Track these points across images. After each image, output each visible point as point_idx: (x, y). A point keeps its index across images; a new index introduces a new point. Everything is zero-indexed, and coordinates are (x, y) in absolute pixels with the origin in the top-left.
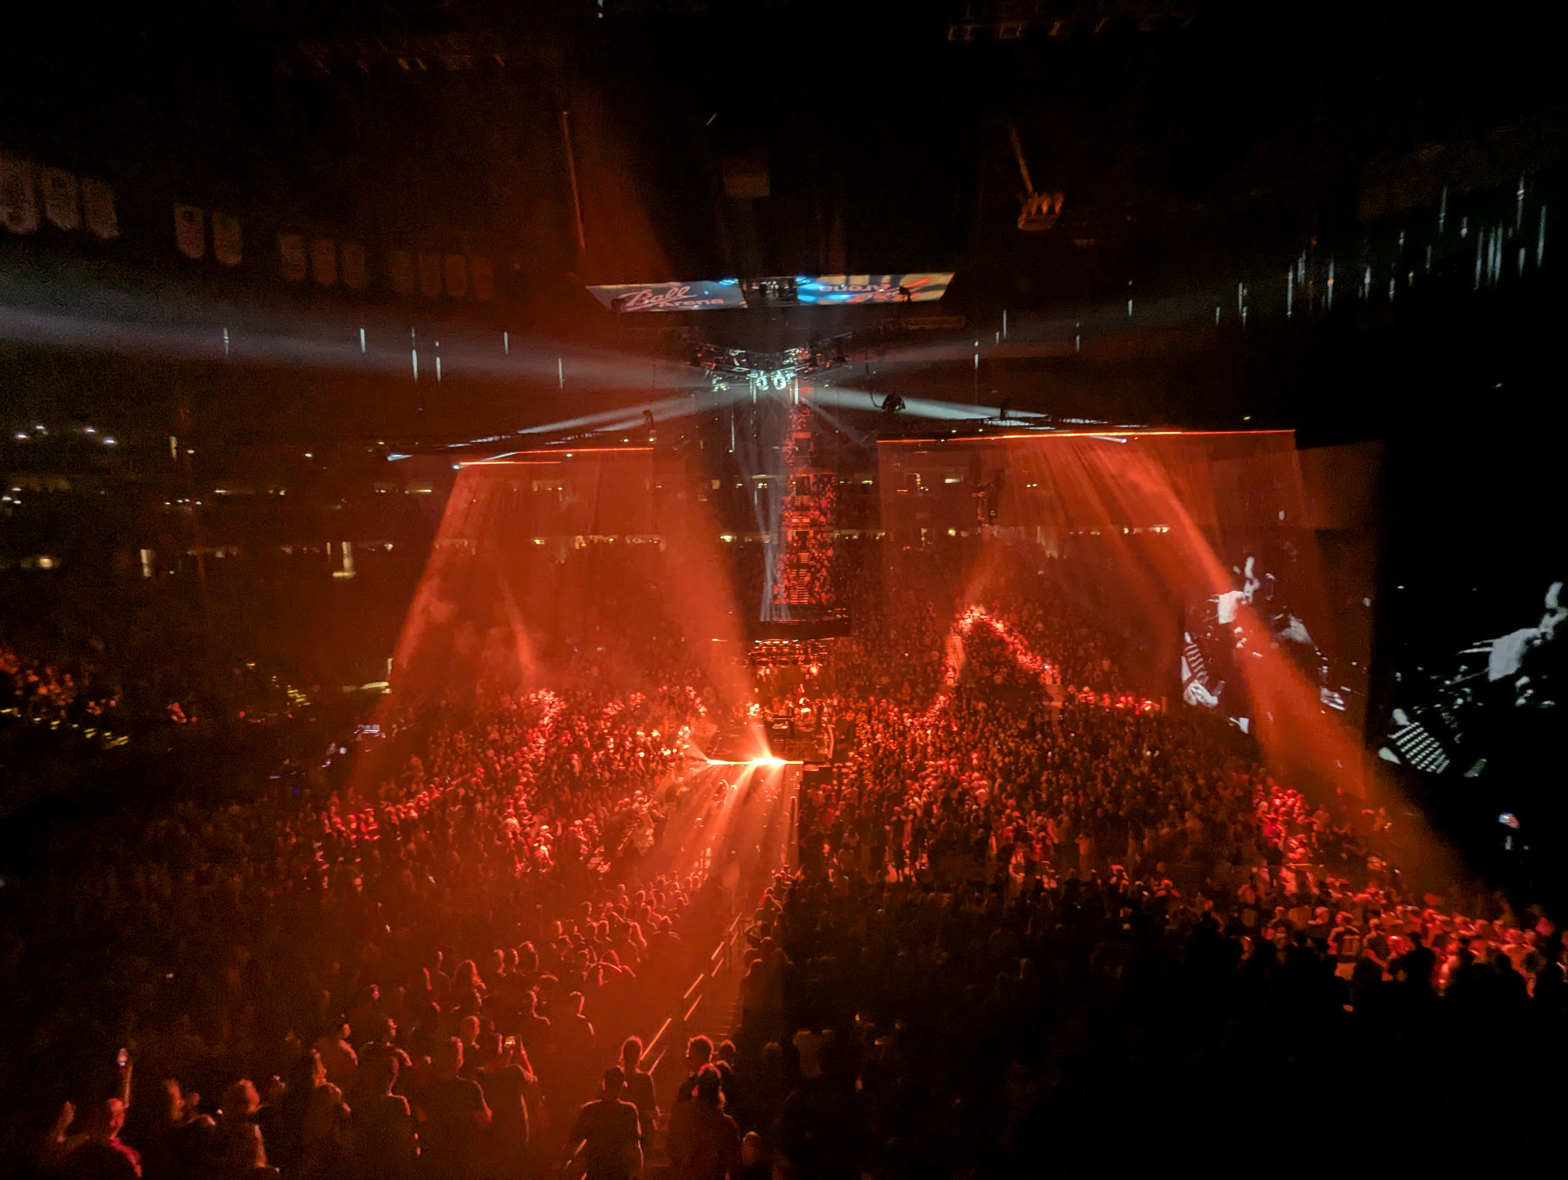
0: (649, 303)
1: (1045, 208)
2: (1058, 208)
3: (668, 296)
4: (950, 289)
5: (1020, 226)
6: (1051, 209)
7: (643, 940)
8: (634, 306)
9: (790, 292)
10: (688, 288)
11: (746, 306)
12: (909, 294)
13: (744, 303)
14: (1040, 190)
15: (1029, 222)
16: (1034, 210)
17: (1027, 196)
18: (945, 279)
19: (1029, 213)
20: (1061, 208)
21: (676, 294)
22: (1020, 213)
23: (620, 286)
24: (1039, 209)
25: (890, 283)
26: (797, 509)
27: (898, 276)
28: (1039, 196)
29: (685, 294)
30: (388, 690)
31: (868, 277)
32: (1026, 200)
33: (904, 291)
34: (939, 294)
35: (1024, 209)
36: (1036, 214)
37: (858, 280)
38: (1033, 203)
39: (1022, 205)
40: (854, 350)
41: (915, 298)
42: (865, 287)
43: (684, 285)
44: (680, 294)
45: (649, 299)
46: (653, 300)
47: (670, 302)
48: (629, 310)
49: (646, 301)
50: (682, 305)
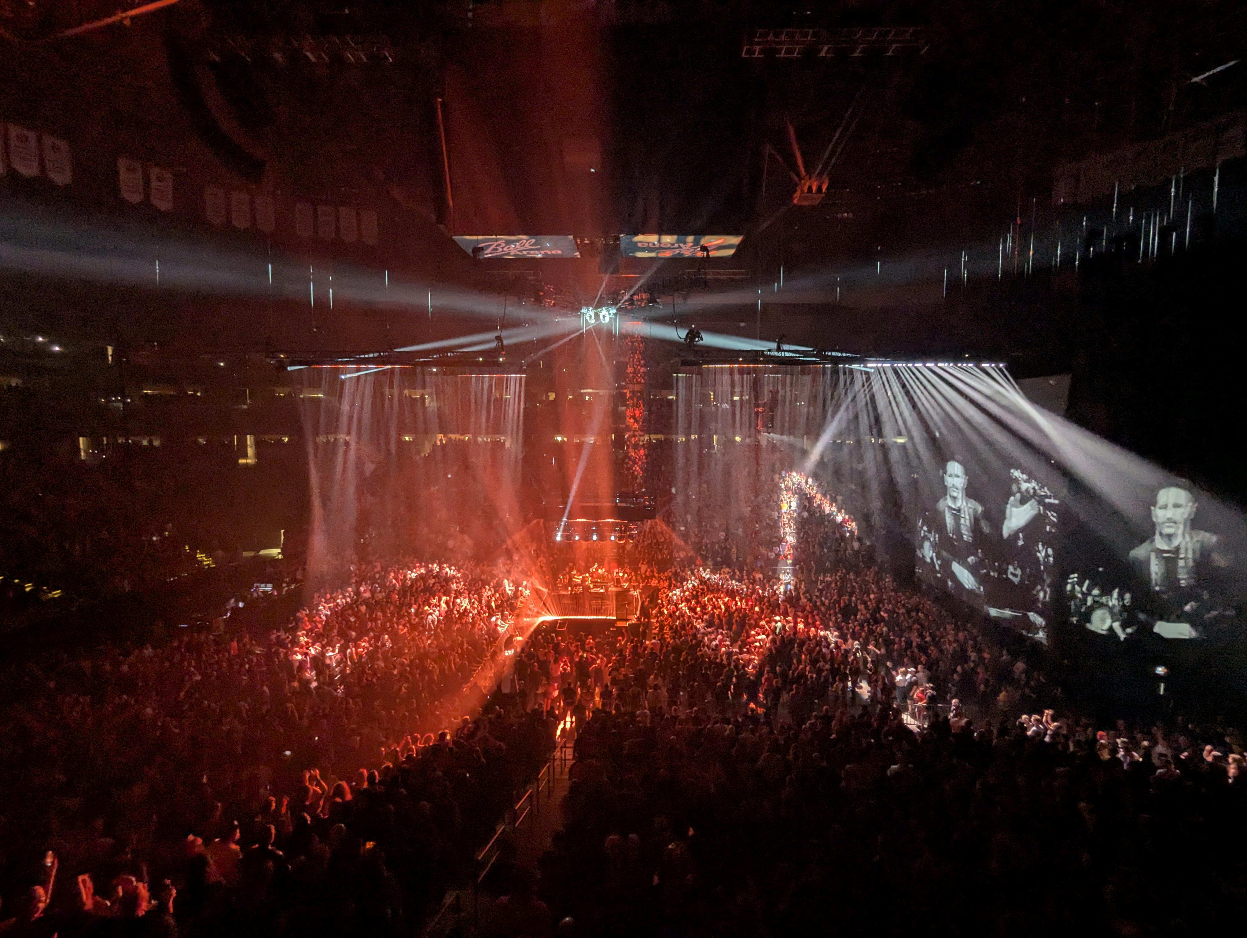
0: (503, 251)
1: (814, 188)
2: (824, 190)
3: (518, 246)
4: (740, 248)
5: (795, 201)
6: (819, 189)
8: (491, 254)
9: (615, 246)
10: (534, 241)
11: (579, 257)
12: (708, 251)
13: (578, 253)
14: (811, 174)
15: (801, 199)
16: (806, 189)
17: (800, 179)
18: (735, 240)
19: (802, 192)
20: (827, 189)
21: (524, 245)
22: (795, 191)
23: (480, 237)
24: (810, 188)
25: (693, 242)
27: (699, 237)
28: (810, 179)
29: (531, 245)
30: (280, 556)
31: (675, 237)
32: (800, 181)
33: (704, 248)
34: (731, 252)
35: (799, 189)
36: (807, 192)
37: (668, 239)
38: (805, 184)
39: (797, 185)
40: (664, 293)
41: (713, 254)
42: (673, 245)
43: (531, 238)
44: (527, 245)
45: (503, 248)
46: (505, 249)
47: (519, 251)
48: (486, 256)
49: (500, 250)
50: (529, 253)
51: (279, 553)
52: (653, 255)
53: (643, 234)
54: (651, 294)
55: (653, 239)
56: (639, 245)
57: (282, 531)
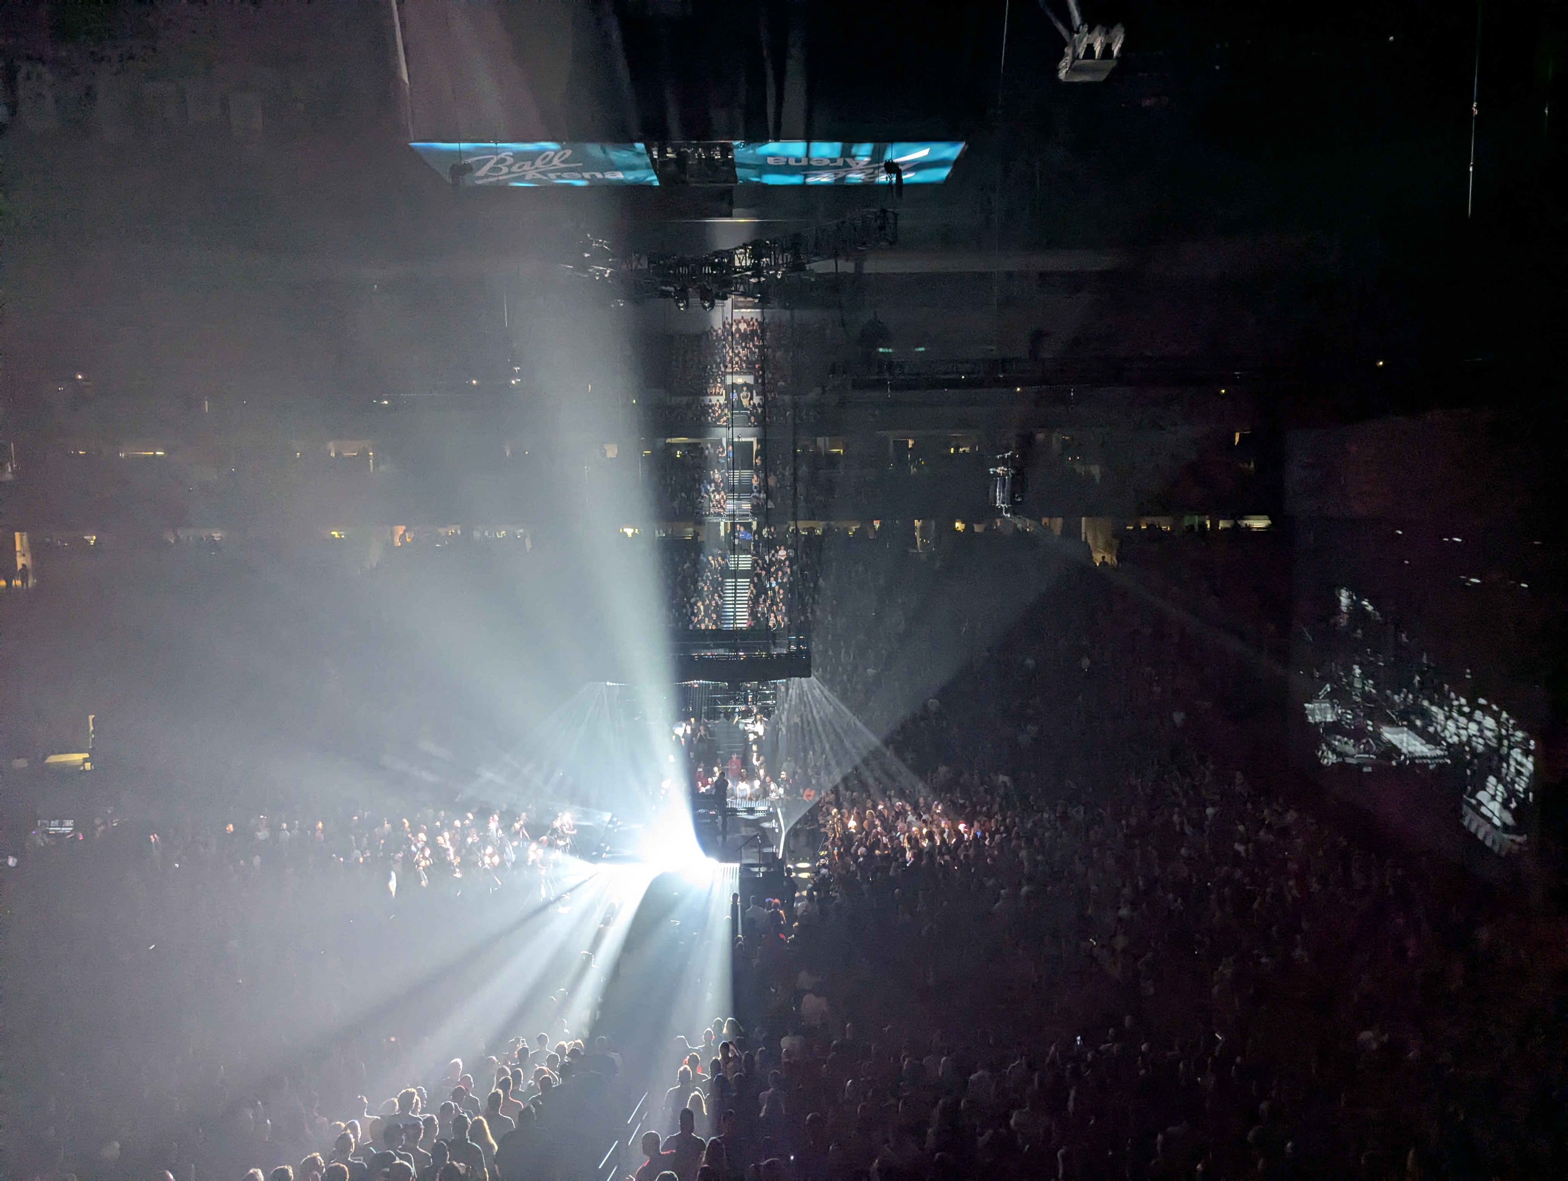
0: (510, 173)
1: (1098, 49)
2: (1116, 50)
3: (539, 163)
4: (958, 164)
5: (1062, 75)
6: (1107, 51)
7: (492, 1142)
8: (486, 176)
9: (724, 164)
10: (569, 152)
11: (657, 183)
12: (899, 175)
13: (655, 177)
14: (1091, 21)
15: (1073, 69)
16: (1081, 52)
17: (1071, 30)
18: (951, 151)
19: (1075, 58)
20: (1121, 50)
21: (551, 161)
22: (1062, 56)
23: (464, 146)
24: (1090, 49)
25: (871, 156)
26: (732, 490)
27: (882, 144)
28: (1090, 31)
29: (562, 162)
30: (88, 766)
31: (838, 146)
32: (1071, 36)
33: (892, 168)
34: (943, 173)
35: (1068, 50)
36: (1085, 57)
37: (825, 150)
38: (1081, 41)
39: (1065, 44)
40: (817, 255)
41: (908, 177)
42: (833, 160)
43: (563, 148)
44: (556, 161)
45: (510, 167)
46: (515, 169)
47: (541, 173)
48: (479, 182)
49: (505, 170)
50: (559, 177)
51: (85, 760)
52: (796, 180)
53: (777, 139)
54: (796, 255)
55: (796, 149)
56: (770, 161)
57: (91, 717)
